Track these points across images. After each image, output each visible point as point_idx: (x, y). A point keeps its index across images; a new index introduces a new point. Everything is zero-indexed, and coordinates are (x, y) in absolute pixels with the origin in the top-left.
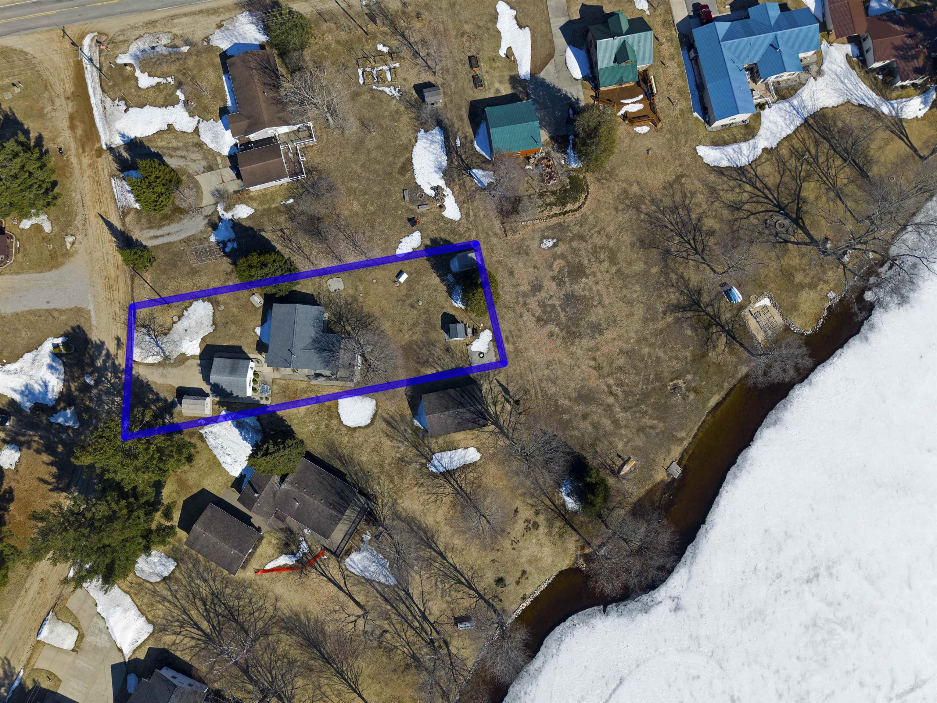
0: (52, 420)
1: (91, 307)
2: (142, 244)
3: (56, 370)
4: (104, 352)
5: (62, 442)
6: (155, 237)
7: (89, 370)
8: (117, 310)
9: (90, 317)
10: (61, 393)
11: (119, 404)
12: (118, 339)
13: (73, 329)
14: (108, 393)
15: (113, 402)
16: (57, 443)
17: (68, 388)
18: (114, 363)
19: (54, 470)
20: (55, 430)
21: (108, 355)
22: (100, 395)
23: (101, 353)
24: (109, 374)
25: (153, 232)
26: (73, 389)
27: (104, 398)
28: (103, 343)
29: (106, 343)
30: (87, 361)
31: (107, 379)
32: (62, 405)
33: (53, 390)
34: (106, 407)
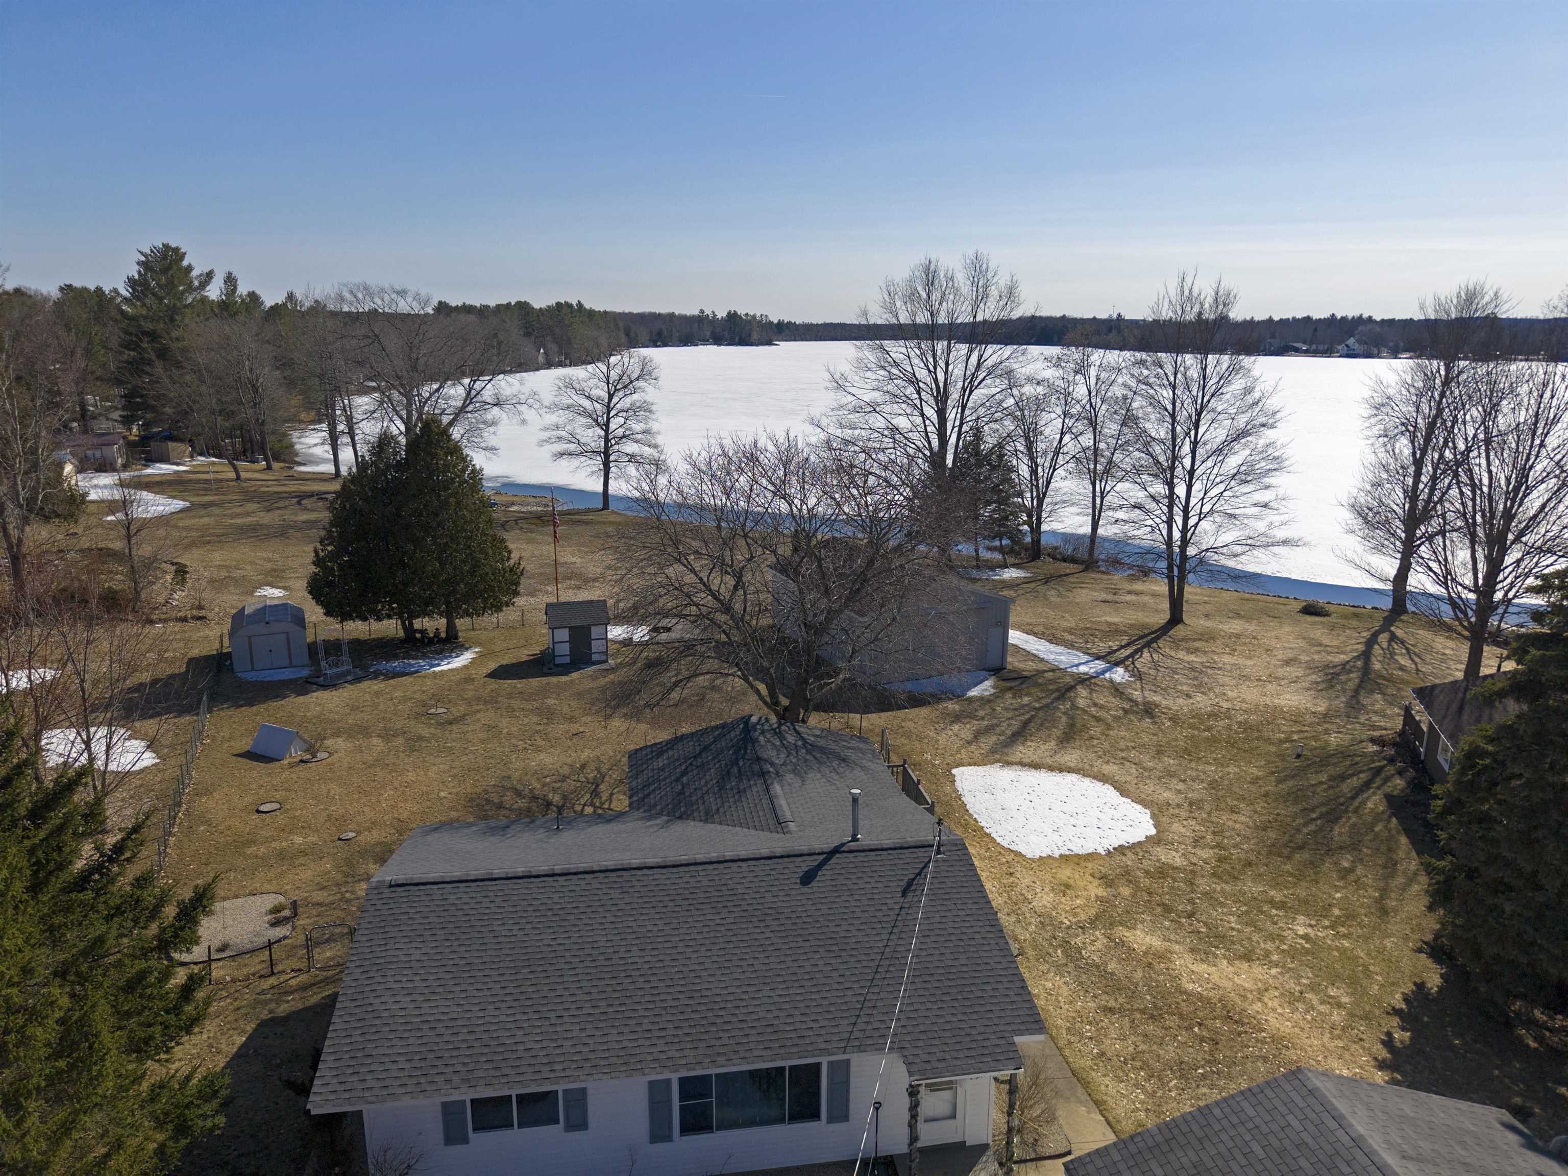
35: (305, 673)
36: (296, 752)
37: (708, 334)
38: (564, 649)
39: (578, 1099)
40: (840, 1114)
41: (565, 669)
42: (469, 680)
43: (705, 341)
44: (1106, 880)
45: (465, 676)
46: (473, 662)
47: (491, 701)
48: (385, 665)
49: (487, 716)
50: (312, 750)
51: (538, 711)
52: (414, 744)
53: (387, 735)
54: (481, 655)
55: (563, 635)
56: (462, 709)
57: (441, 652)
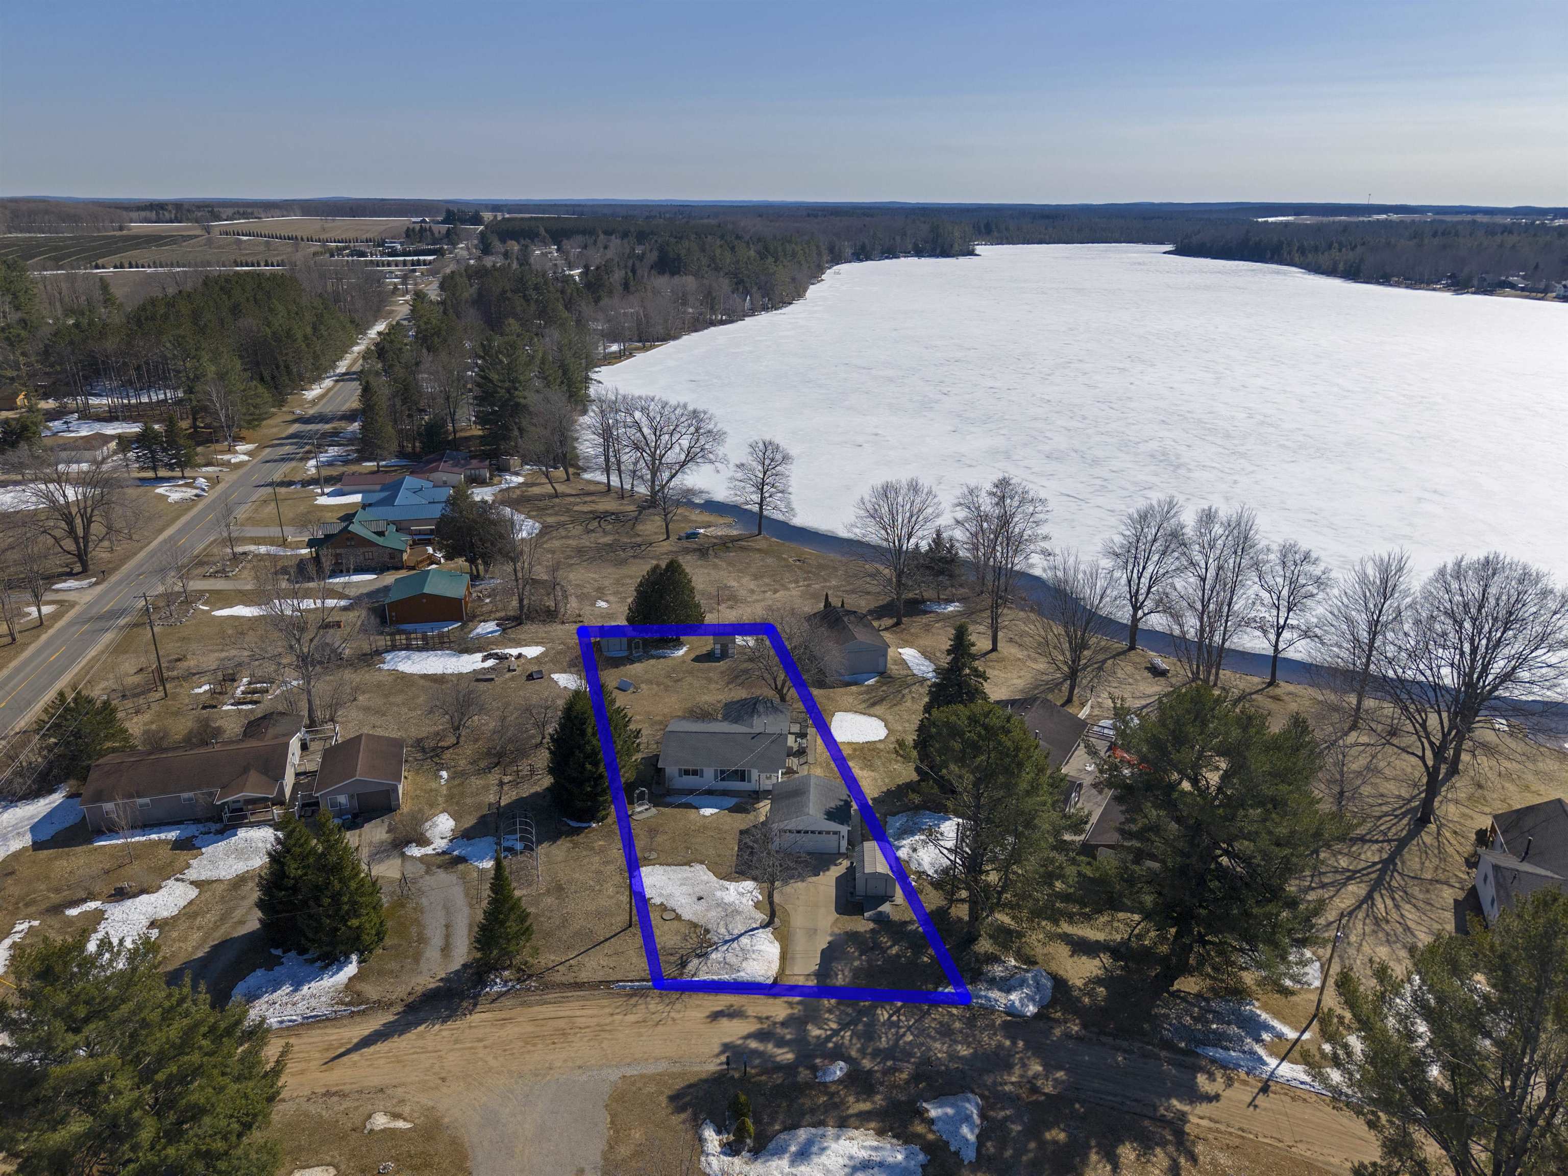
0: (970, 1155)
1: (614, 1075)
2: (457, 972)
3: (810, 1143)
4: (753, 1044)
5: (1034, 1131)
6: (446, 950)
7: (804, 1074)
8: (631, 1018)
9: (642, 1076)
10: (880, 1133)
11: (897, 1011)
12: (715, 1016)
13: (680, 1110)
14: (869, 1035)
15: (890, 1024)
16: (1042, 1144)
17: (863, 1119)
18: (783, 1024)
19: (1127, 1152)
20: (1002, 1147)
21: (761, 1036)
22: (876, 1053)
23: (755, 1052)
24: (816, 1032)
25: (432, 953)
26: (866, 1106)
27: (883, 1043)
28: (726, 1047)
29: (727, 1040)
30: (778, 1078)
31: (828, 1039)
32: (920, 1128)
33: (876, 1149)
34: (909, 1038)
35: (625, 654)
36: (632, 689)
37: (910, 247)
38: (718, 652)
39: (702, 771)
40: (749, 781)
41: (718, 660)
42: (684, 662)
43: (907, 254)
44: (855, 750)
45: (683, 660)
46: (686, 652)
47: (691, 672)
48: (653, 652)
49: (689, 679)
50: (637, 689)
51: (706, 679)
52: (667, 689)
53: (658, 684)
54: (690, 650)
55: (718, 646)
56: (681, 675)
57: (674, 647)
